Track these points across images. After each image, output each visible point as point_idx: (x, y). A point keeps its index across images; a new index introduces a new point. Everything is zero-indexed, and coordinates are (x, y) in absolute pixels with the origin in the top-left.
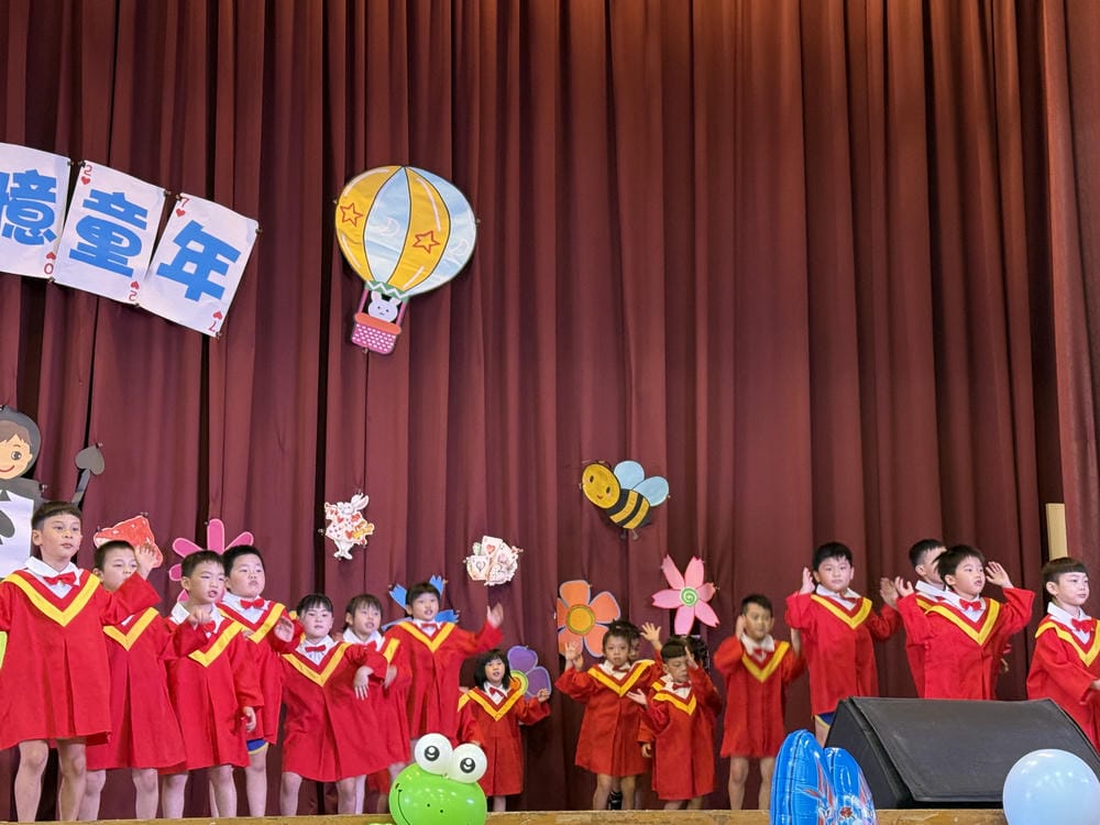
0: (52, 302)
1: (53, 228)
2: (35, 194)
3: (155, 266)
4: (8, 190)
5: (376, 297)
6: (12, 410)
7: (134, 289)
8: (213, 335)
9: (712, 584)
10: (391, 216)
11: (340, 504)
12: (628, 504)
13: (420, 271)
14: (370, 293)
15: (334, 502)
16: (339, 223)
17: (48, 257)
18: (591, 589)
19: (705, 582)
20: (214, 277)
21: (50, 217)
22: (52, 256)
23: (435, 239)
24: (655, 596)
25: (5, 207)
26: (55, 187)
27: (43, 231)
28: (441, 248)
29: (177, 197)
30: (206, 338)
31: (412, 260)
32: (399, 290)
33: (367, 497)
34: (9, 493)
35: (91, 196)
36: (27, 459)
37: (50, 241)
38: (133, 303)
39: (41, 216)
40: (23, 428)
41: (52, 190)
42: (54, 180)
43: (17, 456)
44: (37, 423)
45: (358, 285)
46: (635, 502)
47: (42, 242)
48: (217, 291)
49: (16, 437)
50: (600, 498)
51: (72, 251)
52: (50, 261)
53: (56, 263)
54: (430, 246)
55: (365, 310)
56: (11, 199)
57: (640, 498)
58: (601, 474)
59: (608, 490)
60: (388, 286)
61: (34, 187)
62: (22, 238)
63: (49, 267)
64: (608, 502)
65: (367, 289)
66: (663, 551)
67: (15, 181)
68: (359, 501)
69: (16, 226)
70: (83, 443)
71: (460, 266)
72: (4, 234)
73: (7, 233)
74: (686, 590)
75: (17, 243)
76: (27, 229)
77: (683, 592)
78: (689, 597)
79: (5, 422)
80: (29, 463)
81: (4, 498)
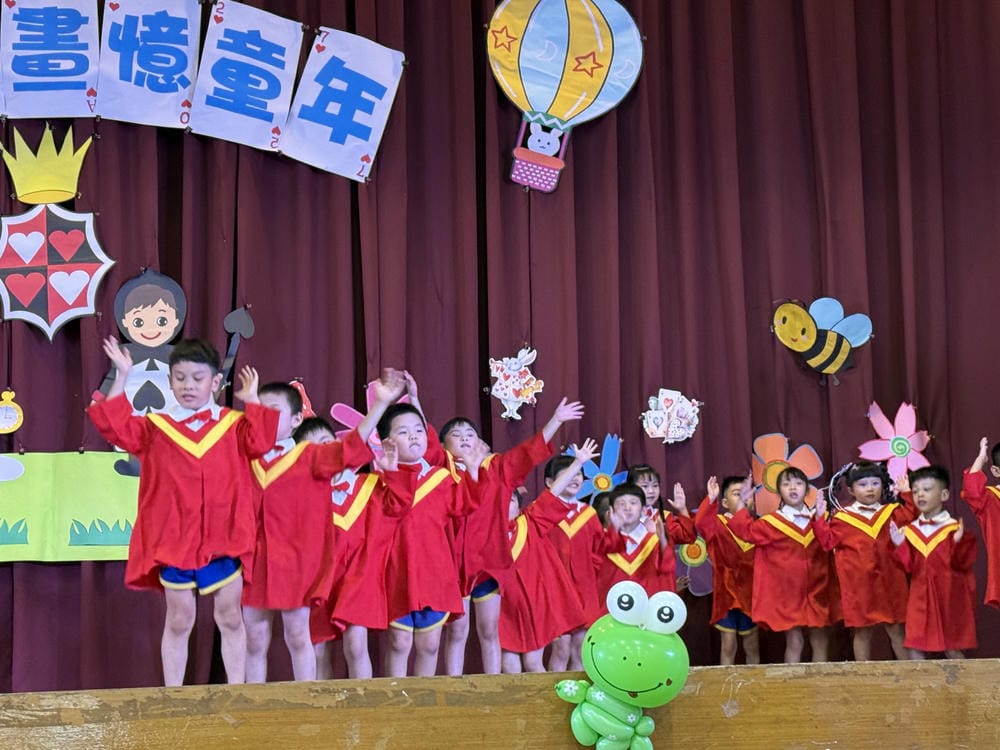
0: (189, 153)
1: (187, 73)
2: (166, 38)
3: (297, 109)
4: (138, 35)
5: (535, 128)
6: (155, 272)
7: (275, 135)
8: (362, 180)
9: (925, 432)
10: (548, 38)
11: (504, 359)
12: (826, 347)
13: (582, 98)
14: (528, 124)
15: (499, 358)
16: (491, 50)
17: (183, 105)
18: (789, 442)
19: (917, 430)
20: (359, 117)
21: (182, 60)
22: (187, 104)
23: (597, 61)
24: (861, 448)
25: (136, 53)
26: (186, 27)
27: (176, 77)
28: (604, 70)
29: (316, 31)
30: (354, 184)
31: (573, 86)
32: (560, 120)
33: (535, 351)
34: (156, 361)
35: (226, 36)
36: (173, 323)
37: (185, 87)
38: (276, 150)
39: (173, 61)
41: (184, 32)
42: (186, 20)
43: (163, 322)
44: (181, 285)
45: (515, 117)
46: (834, 344)
47: (175, 89)
48: (363, 132)
49: (161, 301)
50: (795, 341)
51: (208, 98)
52: (186, 109)
53: (191, 111)
54: (593, 69)
55: (525, 145)
56: (141, 44)
57: (840, 339)
58: (794, 313)
59: (803, 332)
60: (548, 116)
61: (164, 30)
62: (155, 86)
63: (185, 115)
64: (804, 344)
65: (524, 119)
66: (868, 398)
67: (144, 24)
68: (527, 356)
69: (148, 72)
70: (230, 306)
71: (627, 89)
72: (136, 83)
73: (139, 82)
74: (896, 439)
75: (150, 91)
76: (160, 76)
77: (894, 441)
78: (901, 447)
79: (149, 286)
80: (176, 329)
81: (152, 367)
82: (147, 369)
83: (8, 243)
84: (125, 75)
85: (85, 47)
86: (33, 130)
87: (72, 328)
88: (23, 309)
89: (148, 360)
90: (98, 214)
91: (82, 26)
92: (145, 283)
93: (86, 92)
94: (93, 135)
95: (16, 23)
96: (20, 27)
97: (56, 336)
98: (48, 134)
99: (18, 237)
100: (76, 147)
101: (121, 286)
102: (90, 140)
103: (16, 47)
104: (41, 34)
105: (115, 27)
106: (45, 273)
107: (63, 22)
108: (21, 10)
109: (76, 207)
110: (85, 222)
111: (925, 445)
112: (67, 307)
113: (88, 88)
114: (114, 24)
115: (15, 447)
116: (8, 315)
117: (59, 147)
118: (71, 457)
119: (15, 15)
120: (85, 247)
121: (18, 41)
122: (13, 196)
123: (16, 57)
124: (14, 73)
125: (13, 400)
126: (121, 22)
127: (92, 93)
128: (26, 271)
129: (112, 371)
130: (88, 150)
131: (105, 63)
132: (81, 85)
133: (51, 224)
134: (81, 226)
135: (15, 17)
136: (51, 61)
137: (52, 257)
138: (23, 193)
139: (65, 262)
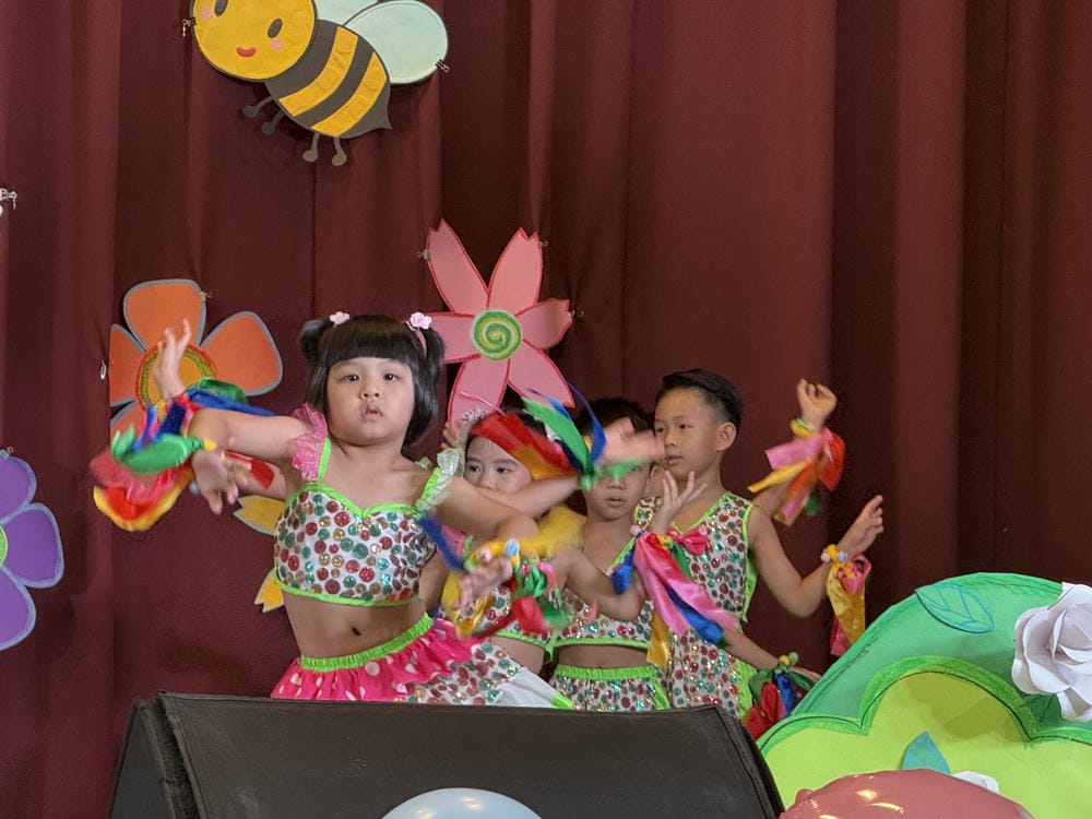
9: (564, 304)
12: (328, 67)
18: (207, 299)
19: (542, 296)
50: (250, 53)
57: (364, 53)
59: (275, 29)
74: (489, 315)
77: (481, 321)
78: (495, 335)
111: (560, 335)
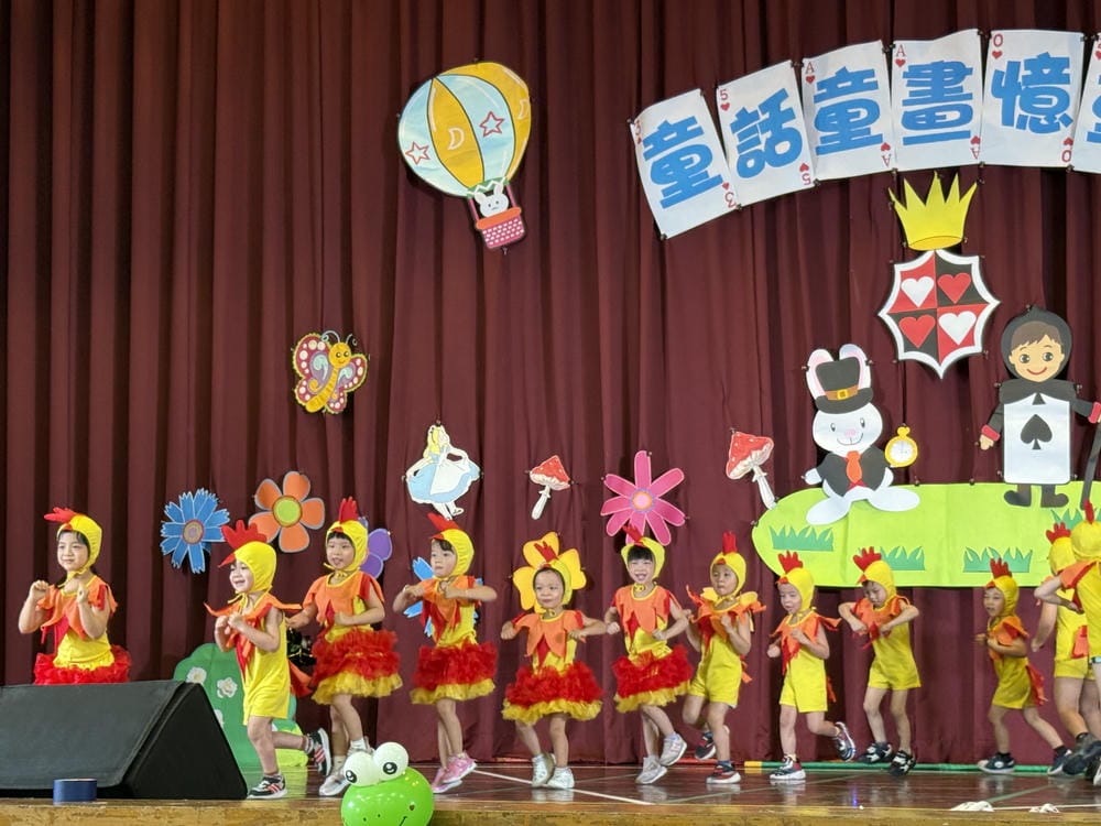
0: (1073, 192)
1: (1069, 112)
2: (1048, 79)
4: (1020, 80)
6: (1041, 309)
17: (1066, 143)
21: (1064, 99)
22: (1070, 142)
25: (1018, 97)
26: (1068, 66)
27: (1058, 116)
34: (1044, 396)
36: (1059, 358)
37: (1066, 126)
39: (1055, 100)
40: (1053, 327)
41: (1066, 71)
42: (1068, 59)
43: (1049, 357)
44: (1066, 320)
47: (1057, 128)
49: (1046, 337)
51: (1089, 133)
52: (1068, 147)
53: (1075, 148)
56: (1023, 88)
61: (1046, 71)
62: (1038, 128)
63: (1067, 155)
67: (1026, 69)
69: (1030, 115)
72: (1017, 127)
73: (1022, 126)
75: (1033, 134)
76: (1042, 117)
79: (1034, 323)
80: (1061, 364)
81: (1039, 401)
82: (1035, 403)
83: (901, 289)
84: (1007, 120)
85: (969, 96)
86: (921, 180)
87: (962, 366)
88: (916, 350)
89: (1034, 395)
90: (983, 257)
91: (968, 77)
92: (1031, 320)
93: (969, 140)
94: (978, 181)
95: (906, 80)
96: (909, 84)
97: (946, 374)
98: (937, 183)
99: (910, 282)
100: (962, 193)
101: (1008, 323)
102: (975, 186)
103: (906, 103)
104: (929, 88)
105: (998, 74)
106: (935, 315)
107: (949, 75)
108: (910, 67)
109: (963, 251)
110: (970, 266)
112: (955, 347)
113: (972, 137)
114: (997, 71)
115: (912, 480)
116: (903, 355)
117: (946, 194)
118: (962, 489)
119: (905, 73)
120: (972, 288)
121: (907, 97)
122: (905, 244)
123: (906, 113)
124: (905, 130)
125: (908, 435)
126: (1004, 68)
127: (976, 140)
128: (917, 314)
129: (999, 407)
130: (973, 197)
131: (988, 109)
132: (966, 134)
133: (940, 268)
134: (967, 269)
135: (905, 75)
136: (938, 114)
137: (941, 301)
138: (913, 241)
139: (951, 304)
